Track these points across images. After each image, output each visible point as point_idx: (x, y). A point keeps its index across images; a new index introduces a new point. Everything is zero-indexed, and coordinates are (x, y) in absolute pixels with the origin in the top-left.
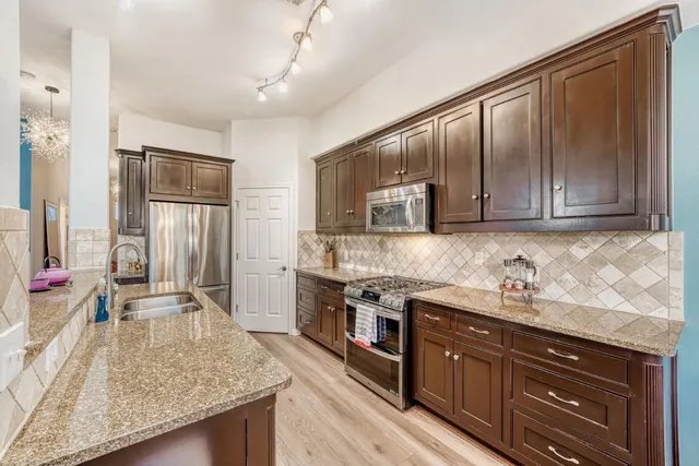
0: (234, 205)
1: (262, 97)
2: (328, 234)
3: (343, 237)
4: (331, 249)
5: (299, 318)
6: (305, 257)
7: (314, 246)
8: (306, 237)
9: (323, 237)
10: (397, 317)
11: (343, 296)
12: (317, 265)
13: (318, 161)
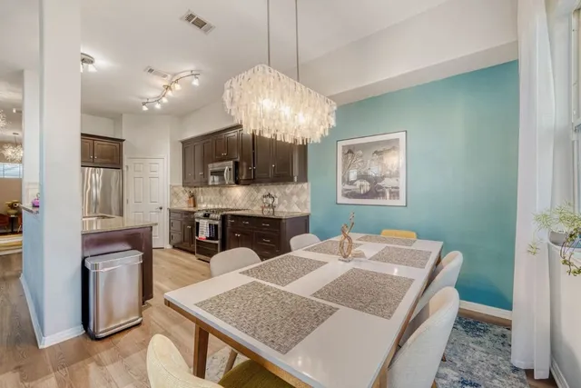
0: (125, 169)
1: (145, 108)
2: (190, 187)
3: (200, 189)
4: (193, 196)
5: (171, 237)
6: (175, 201)
7: (181, 194)
8: (176, 189)
9: (188, 189)
10: (217, 223)
11: (194, 219)
12: (184, 205)
13: (184, 143)
